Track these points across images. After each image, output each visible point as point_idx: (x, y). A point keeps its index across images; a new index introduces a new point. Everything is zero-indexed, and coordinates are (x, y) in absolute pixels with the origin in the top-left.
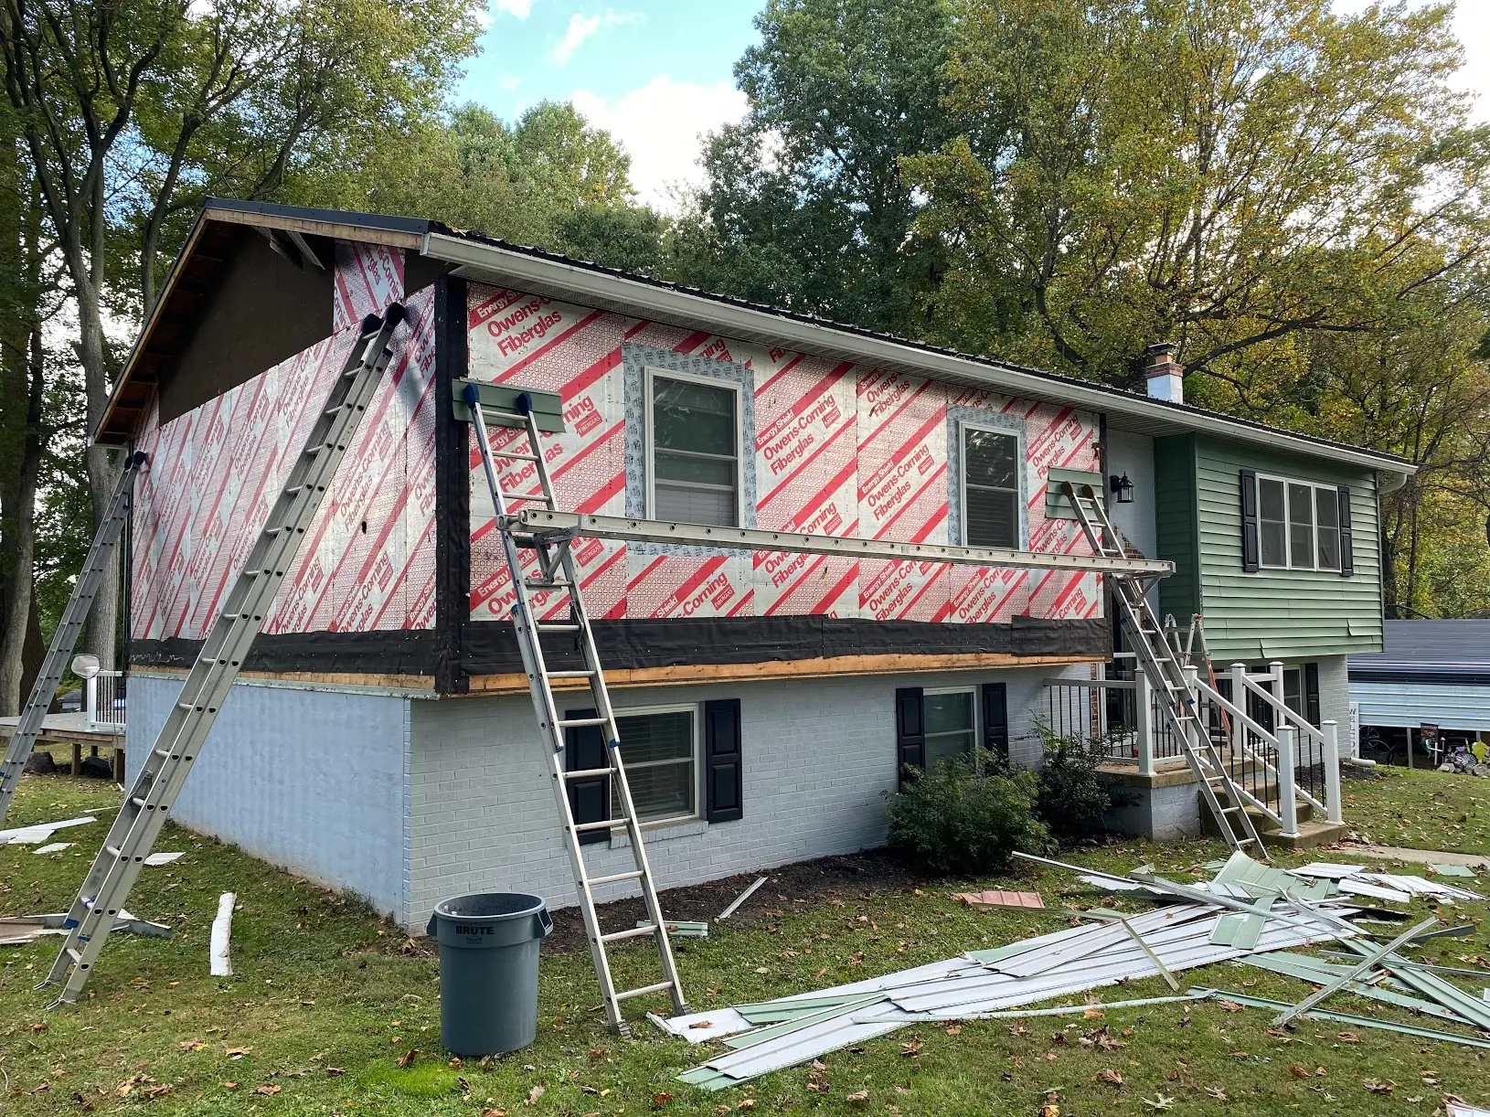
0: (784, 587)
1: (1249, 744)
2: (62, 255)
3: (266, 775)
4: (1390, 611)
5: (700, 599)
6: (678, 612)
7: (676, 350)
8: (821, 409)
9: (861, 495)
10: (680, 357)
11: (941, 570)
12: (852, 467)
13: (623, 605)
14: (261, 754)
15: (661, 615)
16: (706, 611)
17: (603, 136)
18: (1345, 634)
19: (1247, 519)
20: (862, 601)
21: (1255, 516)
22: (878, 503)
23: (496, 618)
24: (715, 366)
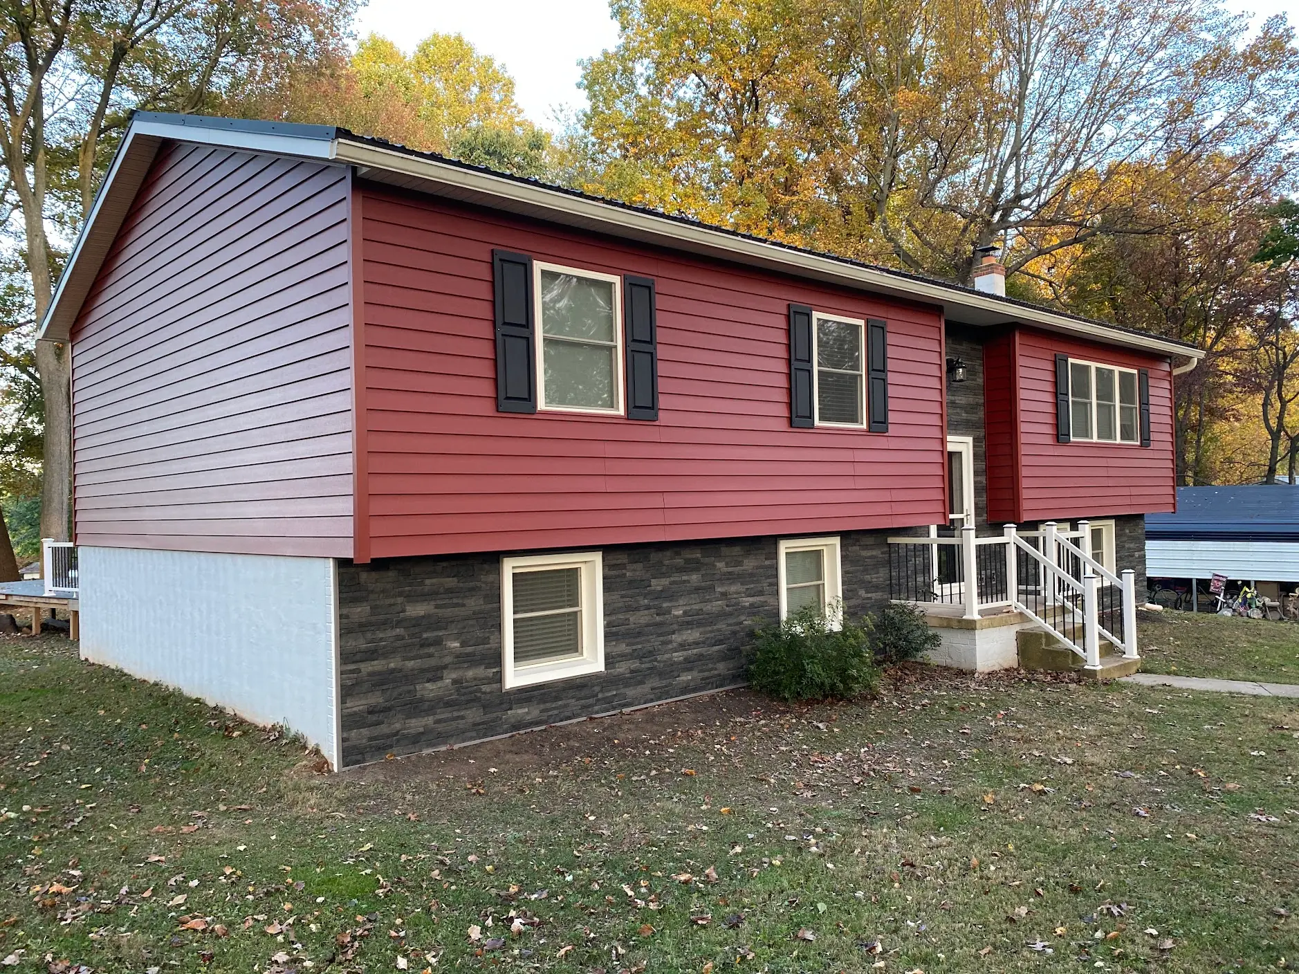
1: (1059, 591)
2: (8, 172)
3: (204, 628)
4: (1179, 480)
14: (199, 610)
17: (490, 61)
19: (1060, 397)
21: (1067, 394)
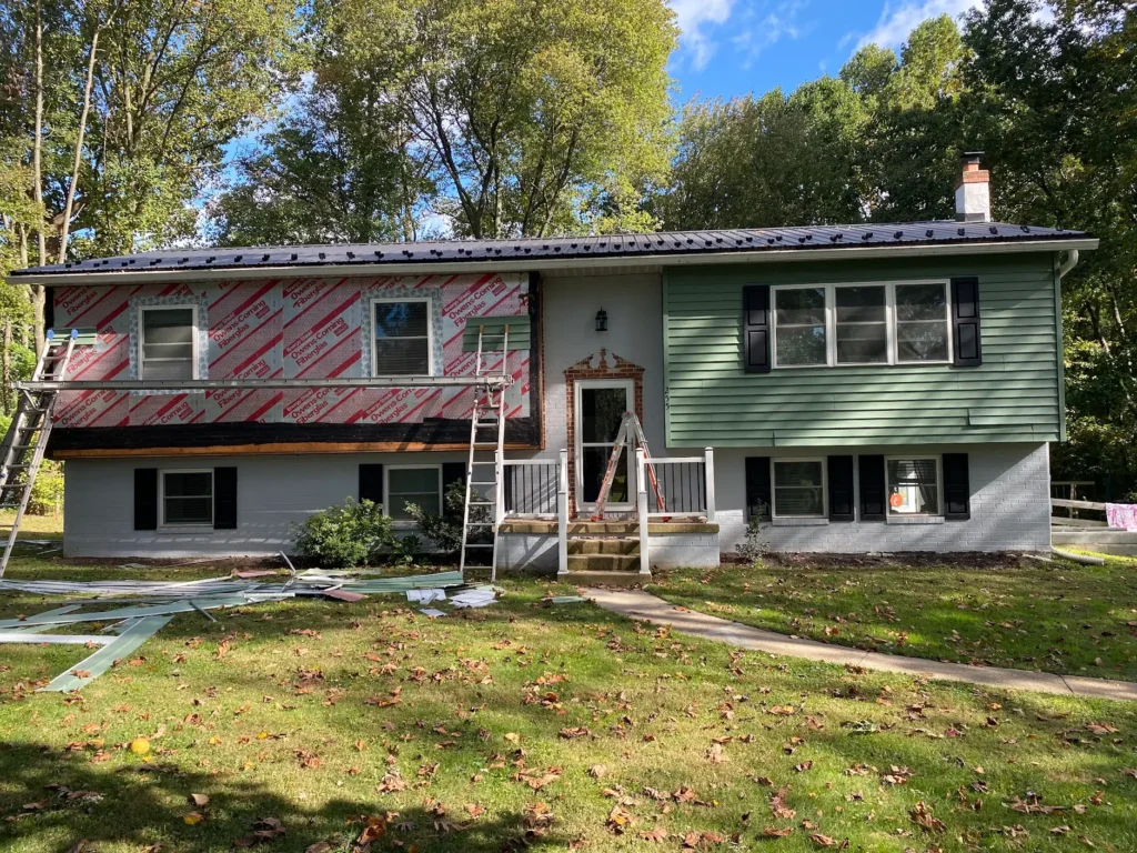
0: (226, 407)
5: (171, 415)
6: (159, 422)
7: (159, 295)
8: (256, 308)
9: (286, 353)
10: (161, 298)
11: (354, 392)
12: (279, 338)
13: (127, 420)
15: (148, 423)
16: (176, 420)
18: (964, 424)
20: (286, 412)
22: (299, 357)
23: (65, 426)
24: (182, 298)
